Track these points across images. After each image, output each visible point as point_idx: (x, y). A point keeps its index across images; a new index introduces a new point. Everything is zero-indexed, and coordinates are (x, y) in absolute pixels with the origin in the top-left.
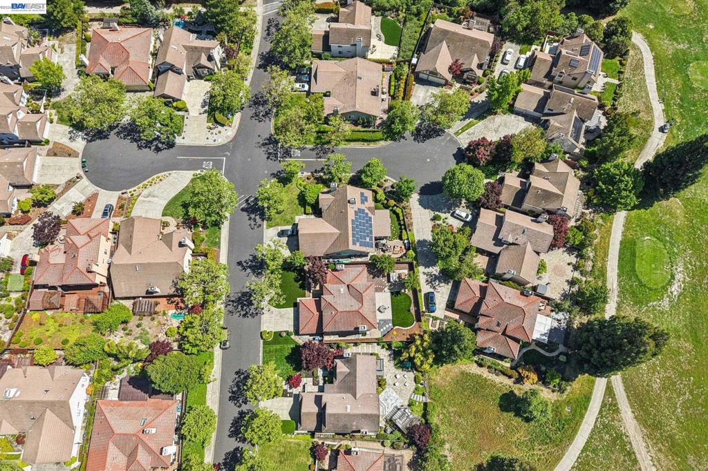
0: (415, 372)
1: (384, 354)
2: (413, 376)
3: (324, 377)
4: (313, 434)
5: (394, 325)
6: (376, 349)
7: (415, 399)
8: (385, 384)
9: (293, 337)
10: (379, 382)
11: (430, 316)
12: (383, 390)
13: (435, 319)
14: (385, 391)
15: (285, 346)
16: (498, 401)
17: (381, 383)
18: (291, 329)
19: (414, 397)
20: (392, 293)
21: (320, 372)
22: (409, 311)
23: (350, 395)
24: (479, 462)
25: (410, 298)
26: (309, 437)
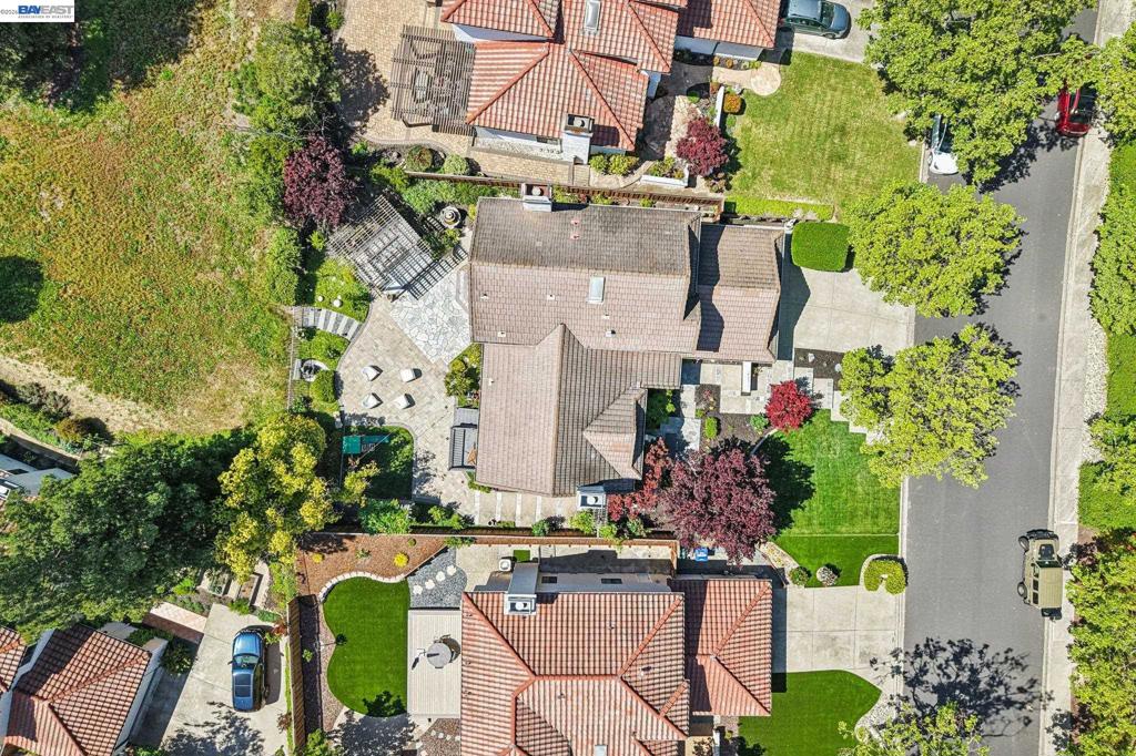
0: (335, 414)
1: (445, 485)
2: (343, 400)
3: (678, 414)
4: (728, 215)
5: (403, 588)
6: (476, 507)
7: (345, 319)
8: (452, 375)
9: (790, 565)
10: (475, 385)
11: (263, 615)
12: (461, 359)
13: (245, 605)
14: (456, 353)
15: (818, 532)
16: (45, 299)
17: (467, 380)
18: (794, 592)
19: (349, 325)
20: (401, 708)
21: (692, 431)
22: (340, 639)
23: (587, 341)
24: (138, 96)
25: (335, 689)
26: (742, 209)
